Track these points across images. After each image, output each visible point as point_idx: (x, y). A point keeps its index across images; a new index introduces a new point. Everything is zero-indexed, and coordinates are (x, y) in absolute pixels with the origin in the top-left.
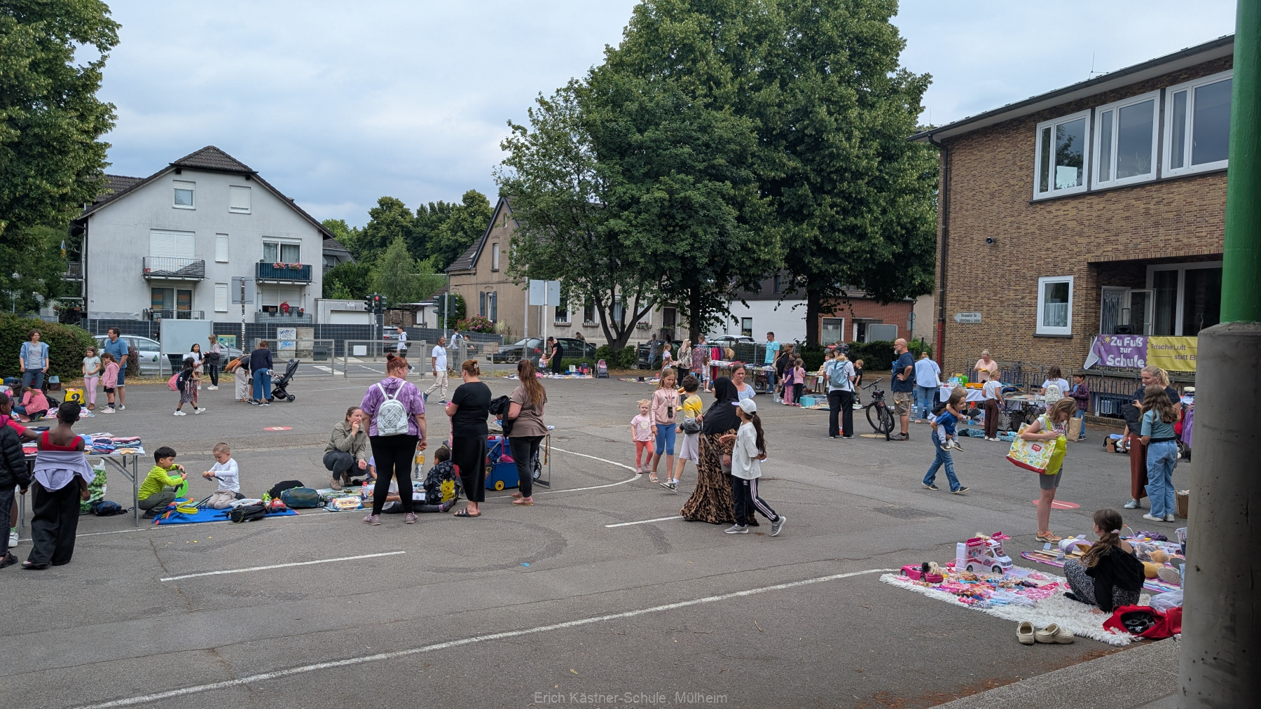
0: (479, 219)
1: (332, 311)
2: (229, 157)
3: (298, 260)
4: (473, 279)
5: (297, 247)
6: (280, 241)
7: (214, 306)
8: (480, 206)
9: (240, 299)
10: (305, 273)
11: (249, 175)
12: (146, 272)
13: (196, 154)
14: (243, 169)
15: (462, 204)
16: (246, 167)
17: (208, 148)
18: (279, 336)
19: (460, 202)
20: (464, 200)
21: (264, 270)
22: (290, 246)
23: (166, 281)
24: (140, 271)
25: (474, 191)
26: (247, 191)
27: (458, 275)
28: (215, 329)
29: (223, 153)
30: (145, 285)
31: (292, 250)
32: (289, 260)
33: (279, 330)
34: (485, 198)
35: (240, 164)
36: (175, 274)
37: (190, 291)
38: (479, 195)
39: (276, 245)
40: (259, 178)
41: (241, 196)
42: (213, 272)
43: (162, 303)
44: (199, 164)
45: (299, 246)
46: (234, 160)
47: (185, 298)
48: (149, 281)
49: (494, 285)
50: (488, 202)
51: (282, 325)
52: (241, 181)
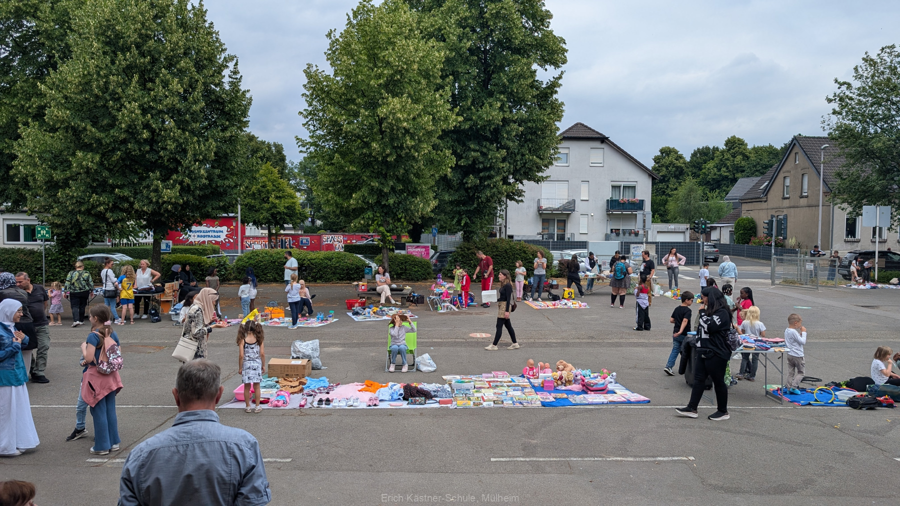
0: (739, 158)
1: (658, 232)
2: (590, 129)
3: (635, 197)
4: (764, 205)
5: (634, 188)
6: (622, 184)
7: (579, 230)
8: (739, 148)
9: (642, 227)
10: (640, 205)
11: (603, 140)
12: (539, 209)
13: (570, 129)
14: (599, 136)
15: (725, 147)
16: (601, 134)
17: (577, 124)
18: (632, 250)
19: (722, 147)
20: (726, 145)
21: (613, 204)
22: (629, 187)
23: (552, 214)
24: (534, 209)
25: (734, 136)
26: (601, 151)
27: (749, 202)
28: (586, 245)
29: (586, 127)
30: (539, 217)
31: (630, 190)
32: (627, 197)
33: (632, 246)
34: (744, 142)
35: (597, 133)
36: (557, 210)
37: (565, 220)
38: (739, 140)
39: (620, 187)
40: (610, 141)
41: (596, 155)
42: (580, 207)
43: (548, 229)
44: (576, 136)
45: (635, 187)
46: (594, 131)
47: (562, 225)
48: (541, 214)
49: (784, 210)
50: (746, 145)
51: (633, 243)
52: (597, 144)
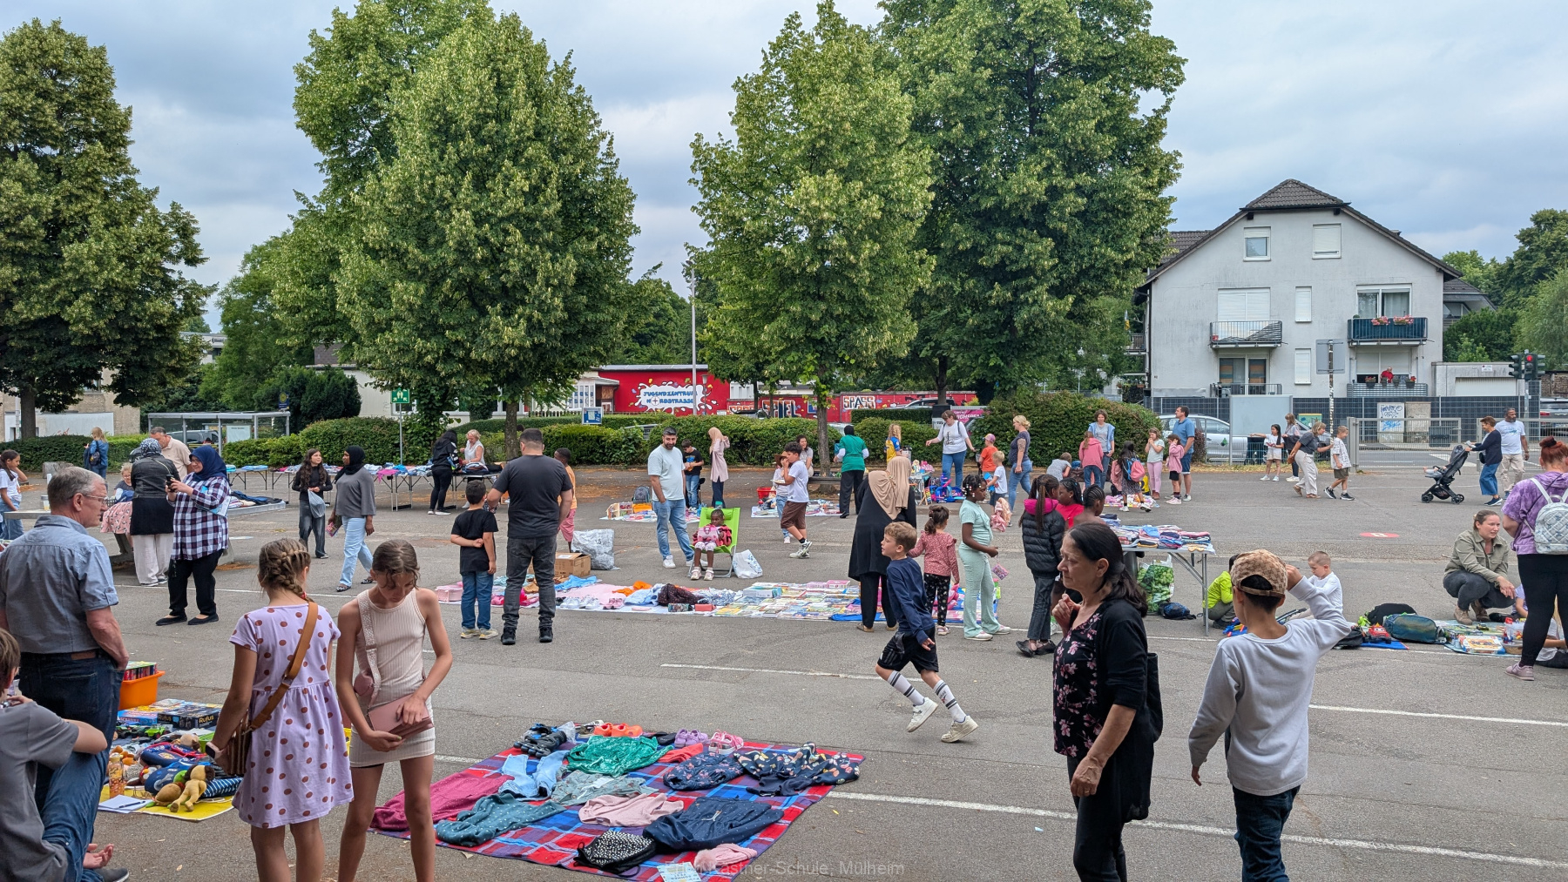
1: (1458, 379)
2: (1312, 190)
3: (1407, 312)
5: (1405, 295)
6: (1381, 289)
7: (1293, 378)
9: (1327, 368)
10: (1417, 329)
11: (1338, 208)
12: (1213, 340)
13: (1271, 192)
14: (1331, 202)
16: (1333, 199)
17: (1286, 183)
18: (1380, 414)
21: (1359, 328)
22: (1395, 295)
23: (1237, 349)
24: (1207, 340)
26: (1336, 229)
28: (1295, 405)
29: (1304, 186)
30: (1213, 355)
31: (1399, 299)
32: (1394, 313)
33: (1380, 405)
35: (1326, 196)
36: (1247, 341)
37: (1265, 361)
39: (1375, 295)
40: (1352, 210)
41: (1328, 236)
42: (1292, 335)
43: (1231, 376)
44: (1275, 204)
45: (1407, 294)
46: (1319, 193)
47: (1258, 369)
48: (1216, 351)
51: (1384, 400)
52: (1328, 217)
